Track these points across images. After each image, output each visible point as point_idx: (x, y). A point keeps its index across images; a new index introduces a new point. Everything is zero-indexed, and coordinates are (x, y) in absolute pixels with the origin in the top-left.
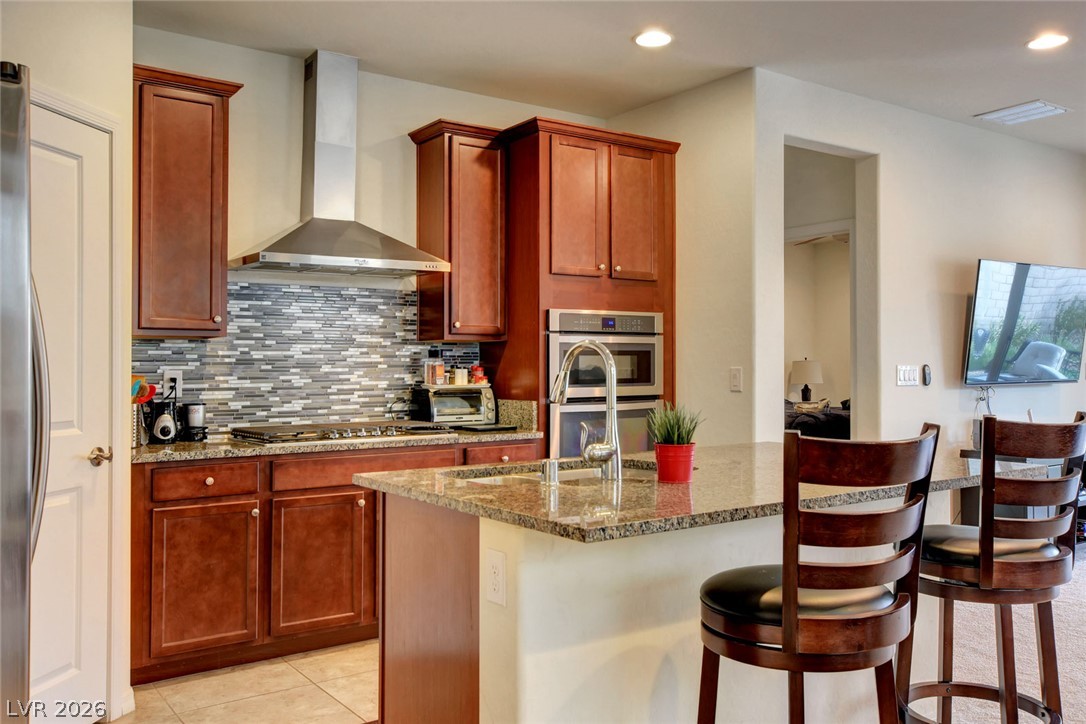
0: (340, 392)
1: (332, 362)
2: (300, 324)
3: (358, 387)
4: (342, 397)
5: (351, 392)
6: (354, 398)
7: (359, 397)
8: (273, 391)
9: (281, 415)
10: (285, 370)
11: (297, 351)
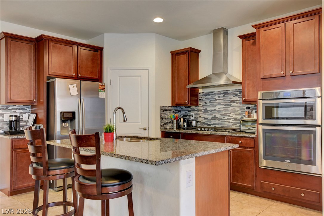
0: (228, 119)
1: (225, 110)
2: (218, 101)
3: (232, 118)
4: (228, 120)
5: (230, 119)
6: (231, 121)
7: (233, 120)
8: (212, 119)
9: (214, 124)
10: (214, 113)
11: (217, 108)
